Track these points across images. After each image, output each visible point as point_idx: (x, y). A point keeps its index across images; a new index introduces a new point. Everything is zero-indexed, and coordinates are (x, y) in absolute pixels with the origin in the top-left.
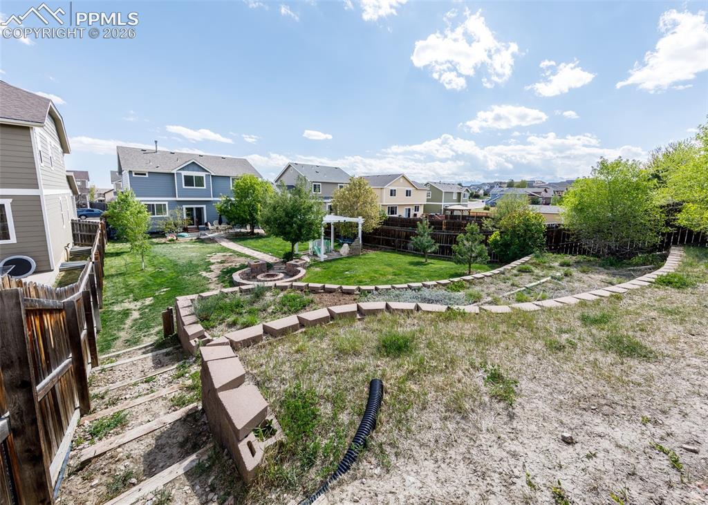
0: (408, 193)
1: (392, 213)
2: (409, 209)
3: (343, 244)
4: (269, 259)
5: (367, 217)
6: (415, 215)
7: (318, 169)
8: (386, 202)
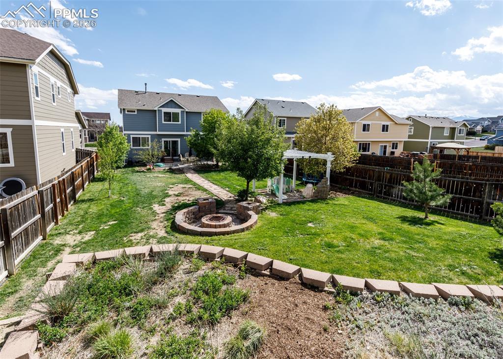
0: (385, 128)
1: (364, 150)
2: (385, 147)
3: (307, 183)
4: (224, 194)
5: (338, 154)
6: (393, 153)
7: (283, 105)
8: (357, 138)
